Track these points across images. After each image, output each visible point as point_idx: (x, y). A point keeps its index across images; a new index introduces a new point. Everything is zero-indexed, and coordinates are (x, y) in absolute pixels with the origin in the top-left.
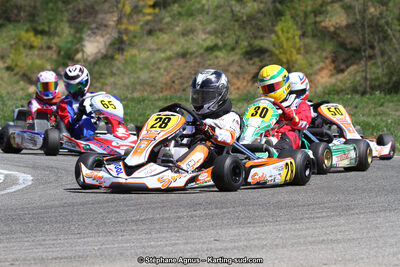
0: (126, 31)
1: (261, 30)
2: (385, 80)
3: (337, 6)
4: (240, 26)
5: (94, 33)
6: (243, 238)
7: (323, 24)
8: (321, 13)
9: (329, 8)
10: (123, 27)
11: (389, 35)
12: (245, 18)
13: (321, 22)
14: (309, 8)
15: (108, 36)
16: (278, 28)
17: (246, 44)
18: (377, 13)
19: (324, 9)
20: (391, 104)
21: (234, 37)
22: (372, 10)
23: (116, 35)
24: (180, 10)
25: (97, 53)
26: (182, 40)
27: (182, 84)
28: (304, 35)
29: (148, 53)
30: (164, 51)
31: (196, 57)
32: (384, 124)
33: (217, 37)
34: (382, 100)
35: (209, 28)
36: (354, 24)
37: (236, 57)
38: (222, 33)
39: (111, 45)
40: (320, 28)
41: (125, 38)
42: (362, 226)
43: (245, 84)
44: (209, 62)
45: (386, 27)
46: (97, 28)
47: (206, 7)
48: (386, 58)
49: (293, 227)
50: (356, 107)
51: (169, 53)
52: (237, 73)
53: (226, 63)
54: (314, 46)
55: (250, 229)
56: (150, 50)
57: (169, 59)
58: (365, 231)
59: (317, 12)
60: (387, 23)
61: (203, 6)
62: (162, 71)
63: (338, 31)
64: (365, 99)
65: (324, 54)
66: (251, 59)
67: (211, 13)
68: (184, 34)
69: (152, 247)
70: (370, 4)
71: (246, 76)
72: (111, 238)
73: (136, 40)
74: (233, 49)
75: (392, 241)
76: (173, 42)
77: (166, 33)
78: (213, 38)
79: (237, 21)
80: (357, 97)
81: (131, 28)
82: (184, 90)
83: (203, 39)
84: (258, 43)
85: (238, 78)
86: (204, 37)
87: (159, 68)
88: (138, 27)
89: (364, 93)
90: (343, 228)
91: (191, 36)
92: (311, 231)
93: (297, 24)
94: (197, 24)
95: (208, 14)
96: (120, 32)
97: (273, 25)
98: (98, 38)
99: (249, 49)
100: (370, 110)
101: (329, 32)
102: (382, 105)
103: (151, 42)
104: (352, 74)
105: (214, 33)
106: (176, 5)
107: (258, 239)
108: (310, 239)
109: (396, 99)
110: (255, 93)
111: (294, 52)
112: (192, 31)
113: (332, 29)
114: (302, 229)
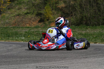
1: (41, 8)
2: (76, 22)
3: (62, 1)
4: (34, 7)
7: (58, 6)
8: (57, 3)
9: (60, 2)
11: (76, 10)
12: (36, 5)
13: (57, 6)
14: (54, 2)
16: (45, 8)
17: (36, 12)
18: (73, 3)
19: (58, 2)
20: (77, 29)
21: (33, 10)
22: (72, 2)
24: (17, 2)
26: (18, 11)
27: (18, 23)
28: (53, 9)
29: (8, 15)
30: (13, 14)
31: (22, 16)
32: (75, 34)
35: (26, 8)
36: (67, 6)
38: (29, 9)
40: (57, 8)
42: (69, 63)
43: (36, 23)
45: (76, 7)
47: (25, 2)
48: (76, 16)
49: (49, 63)
51: (14, 15)
52: (34, 20)
53: (31, 17)
55: (37, 64)
56: (9, 14)
57: (14, 16)
59: (56, 3)
60: (76, 6)
61: (24, 1)
62: (12, 20)
63: (62, 8)
65: (58, 15)
66: (38, 16)
67: (26, 3)
68: (19, 9)
70: (71, 1)
71: (36, 21)
73: (5, 11)
75: (78, 67)
76: (15, 12)
78: (27, 10)
79: (34, 5)
81: (3, 7)
82: (19, 25)
83: (24, 11)
84: (39, 12)
85: (34, 22)
86: (24, 10)
87: (11, 19)
88: (5, 7)
90: (63, 63)
91: (21, 10)
92: (55, 64)
93: (51, 6)
94: (22, 6)
95: (25, 3)
97: (44, 7)
99: (37, 13)
101: (60, 8)
102: (74, 29)
103: (9, 12)
105: (27, 9)
106: (16, 1)
109: (78, 27)
110: (39, 26)
111: (50, 15)
112: (21, 8)
113: (61, 8)
114: (52, 64)
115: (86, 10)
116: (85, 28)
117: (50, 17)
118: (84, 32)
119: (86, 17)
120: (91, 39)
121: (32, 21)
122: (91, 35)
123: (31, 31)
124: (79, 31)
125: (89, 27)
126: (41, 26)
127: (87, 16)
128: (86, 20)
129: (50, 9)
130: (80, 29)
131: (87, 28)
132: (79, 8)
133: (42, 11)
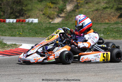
0: (79, 3)
5: (69, 3)
6: (115, 66)
10: (78, 1)
15: (74, 4)
23: (76, 4)
25: (70, 9)
33: (107, 4)
37: (113, 10)
39: (75, 7)
41: (79, 5)
44: (105, 12)
46: (70, 2)
69: (87, 69)
72: (75, 66)
74: (112, 8)
77: (91, 3)
96: (77, 3)
98: (71, 5)
107: (120, 67)
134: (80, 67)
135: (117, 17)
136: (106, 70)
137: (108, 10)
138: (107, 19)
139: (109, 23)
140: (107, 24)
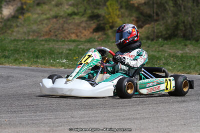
0: (26, 3)
1: (99, 4)
2: (164, 33)
4: (87, 2)
5: (8, 4)
6: (86, 116)
10: (23, 1)
11: (167, 9)
15: (15, 6)
16: (108, 4)
17: (90, 11)
20: (167, 46)
21: (84, 8)
23: (19, 5)
25: (9, 15)
26: (56, 9)
27: (55, 32)
28: (121, 7)
29: (37, 16)
30: (46, 15)
31: (63, 18)
32: (163, 56)
33: (74, 7)
34: (162, 44)
35: (70, 3)
36: (148, 2)
37: (84, 19)
38: (77, 5)
39: (17, 10)
40: (130, 4)
41: (25, 7)
42: (150, 111)
43: (89, 33)
44: (70, 21)
46: (9, 1)
48: (165, 21)
49: (113, 111)
50: (148, 47)
51: (48, 16)
52: (85, 27)
53: (79, 22)
54: (127, 13)
55: (90, 112)
56: (38, 14)
57: (48, 19)
58: (152, 114)
60: (166, 2)
62: (44, 25)
63: (139, 6)
64: (153, 43)
65: (132, 18)
66: (92, 20)
68: (57, 5)
69: (37, 120)
71: (90, 29)
72: (15, 115)
73: (31, 8)
74: (83, 15)
75: (167, 119)
76: (51, 10)
77: (46, 5)
78: (72, 8)
80: (149, 42)
81: (28, 1)
82: (56, 36)
83: (67, 9)
84: (96, 11)
85: (85, 30)
86: (67, 7)
87: (42, 24)
88: (31, 2)
89: (152, 40)
90: (139, 112)
91: (60, 6)
92: (123, 113)
93: (118, 1)
96: (22, 4)
97: (105, 2)
98: (10, 6)
99: (92, 14)
100: (156, 49)
102: (162, 46)
103: (39, 9)
104: (147, 29)
105: (73, 5)
107: (94, 117)
108: (122, 117)
109: (169, 43)
110: (94, 38)
111: (116, 17)
112: (61, 4)
113: (136, 5)
114: (118, 112)
115: (184, 9)
116: (183, 44)
117: (116, 22)
118: (180, 52)
119: (184, 22)
120: (192, 67)
121: (81, 29)
122: (193, 58)
123: (79, 47)
124: (170, 49)
125: (191, 44)
126: (98, 38)
127: (186, 22)
128: (183, 29)
129: (116, 6)
130: (173, 45)
131: (186, 45)
132: (172, 5)
133: (100, 10)
134: (24, 117)
135: (91, 30)
136: (69, 121)
137: (76, 17)
138: (74, 33)
139: (78, 39)
140: (74, 41)
